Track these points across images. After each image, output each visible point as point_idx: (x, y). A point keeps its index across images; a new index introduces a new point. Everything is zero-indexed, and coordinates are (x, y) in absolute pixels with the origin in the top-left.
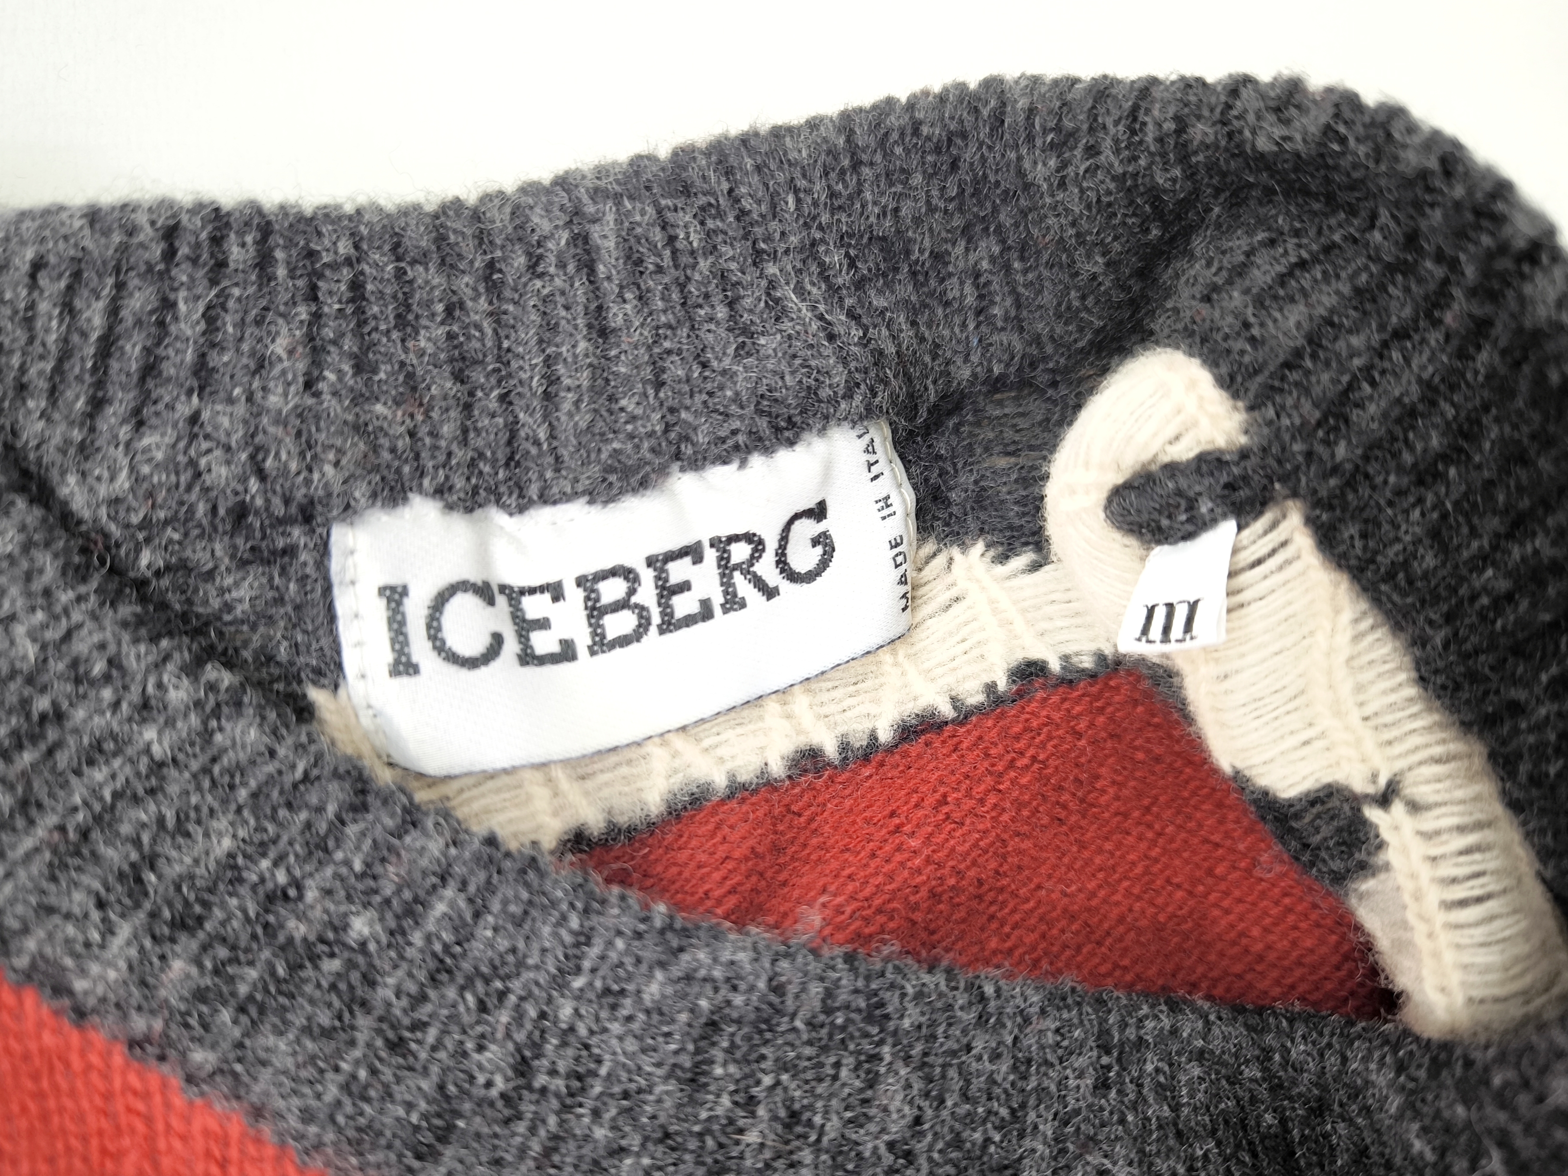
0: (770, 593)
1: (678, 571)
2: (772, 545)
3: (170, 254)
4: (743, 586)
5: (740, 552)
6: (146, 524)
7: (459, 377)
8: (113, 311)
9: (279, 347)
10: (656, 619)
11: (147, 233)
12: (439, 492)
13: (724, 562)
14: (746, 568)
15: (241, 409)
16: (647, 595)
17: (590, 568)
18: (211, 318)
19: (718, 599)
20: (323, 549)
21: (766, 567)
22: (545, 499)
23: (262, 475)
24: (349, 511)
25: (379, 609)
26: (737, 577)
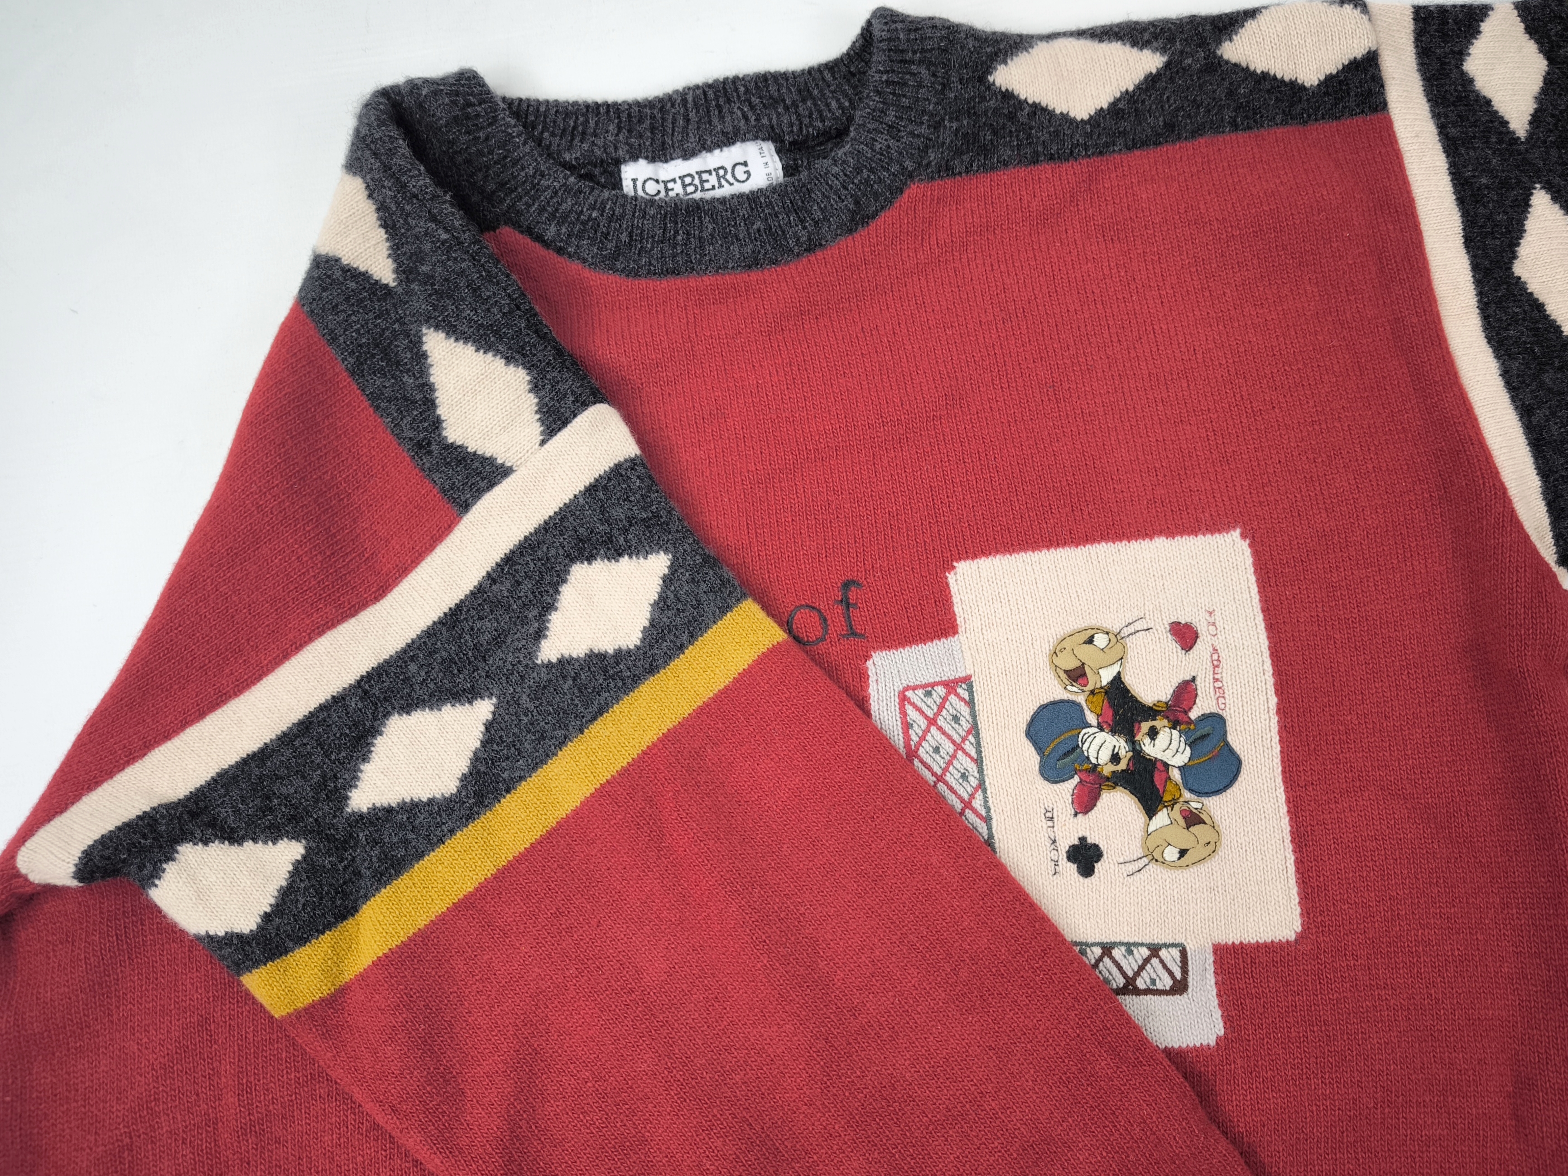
0: (731, 184)
1: (705, 176)
2: (730, 170)
3: (587, 111)
4: (723, 182)
5: (721, 172)
6: (583, 163)
7: (652, 133)
8: (575, 122)
9: (611, 128)
10: (700, 188)
11: (582, 106)
12: (646, 158)
13: (717, 174)
14: (724, 177)
15: (602, 140)
16: (697, 181)
17: (681, 175)
18: (597, 123)
19: (717, 185)
20: (619, 171)
21: (729, 176)
22: (672, 159)
23: (606, 153)
24: (625, 161)
25: (631, 183)
26: (722, 180)
